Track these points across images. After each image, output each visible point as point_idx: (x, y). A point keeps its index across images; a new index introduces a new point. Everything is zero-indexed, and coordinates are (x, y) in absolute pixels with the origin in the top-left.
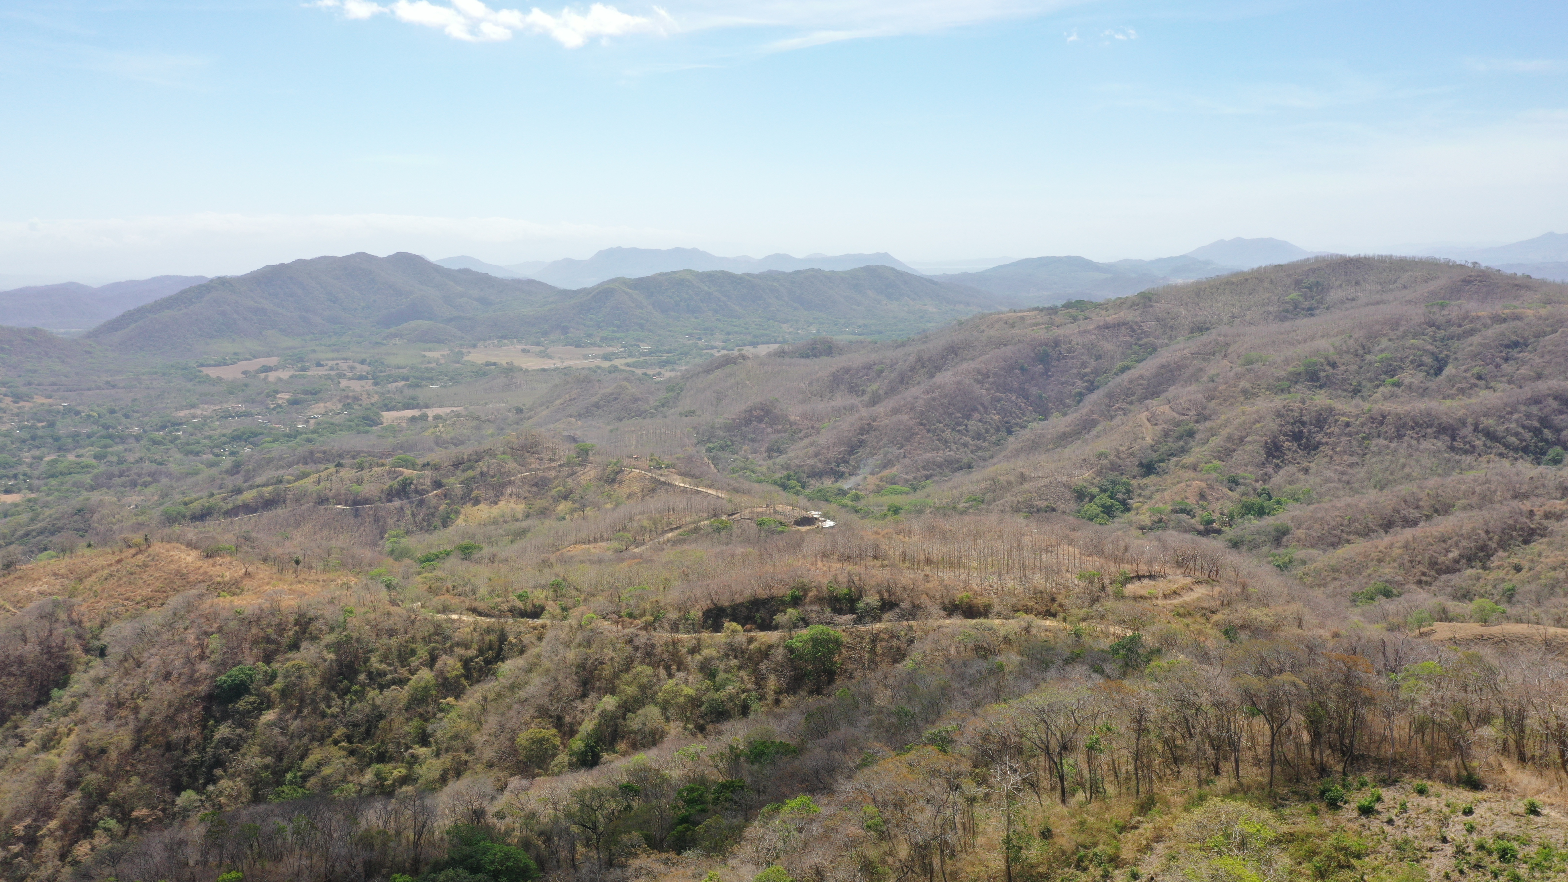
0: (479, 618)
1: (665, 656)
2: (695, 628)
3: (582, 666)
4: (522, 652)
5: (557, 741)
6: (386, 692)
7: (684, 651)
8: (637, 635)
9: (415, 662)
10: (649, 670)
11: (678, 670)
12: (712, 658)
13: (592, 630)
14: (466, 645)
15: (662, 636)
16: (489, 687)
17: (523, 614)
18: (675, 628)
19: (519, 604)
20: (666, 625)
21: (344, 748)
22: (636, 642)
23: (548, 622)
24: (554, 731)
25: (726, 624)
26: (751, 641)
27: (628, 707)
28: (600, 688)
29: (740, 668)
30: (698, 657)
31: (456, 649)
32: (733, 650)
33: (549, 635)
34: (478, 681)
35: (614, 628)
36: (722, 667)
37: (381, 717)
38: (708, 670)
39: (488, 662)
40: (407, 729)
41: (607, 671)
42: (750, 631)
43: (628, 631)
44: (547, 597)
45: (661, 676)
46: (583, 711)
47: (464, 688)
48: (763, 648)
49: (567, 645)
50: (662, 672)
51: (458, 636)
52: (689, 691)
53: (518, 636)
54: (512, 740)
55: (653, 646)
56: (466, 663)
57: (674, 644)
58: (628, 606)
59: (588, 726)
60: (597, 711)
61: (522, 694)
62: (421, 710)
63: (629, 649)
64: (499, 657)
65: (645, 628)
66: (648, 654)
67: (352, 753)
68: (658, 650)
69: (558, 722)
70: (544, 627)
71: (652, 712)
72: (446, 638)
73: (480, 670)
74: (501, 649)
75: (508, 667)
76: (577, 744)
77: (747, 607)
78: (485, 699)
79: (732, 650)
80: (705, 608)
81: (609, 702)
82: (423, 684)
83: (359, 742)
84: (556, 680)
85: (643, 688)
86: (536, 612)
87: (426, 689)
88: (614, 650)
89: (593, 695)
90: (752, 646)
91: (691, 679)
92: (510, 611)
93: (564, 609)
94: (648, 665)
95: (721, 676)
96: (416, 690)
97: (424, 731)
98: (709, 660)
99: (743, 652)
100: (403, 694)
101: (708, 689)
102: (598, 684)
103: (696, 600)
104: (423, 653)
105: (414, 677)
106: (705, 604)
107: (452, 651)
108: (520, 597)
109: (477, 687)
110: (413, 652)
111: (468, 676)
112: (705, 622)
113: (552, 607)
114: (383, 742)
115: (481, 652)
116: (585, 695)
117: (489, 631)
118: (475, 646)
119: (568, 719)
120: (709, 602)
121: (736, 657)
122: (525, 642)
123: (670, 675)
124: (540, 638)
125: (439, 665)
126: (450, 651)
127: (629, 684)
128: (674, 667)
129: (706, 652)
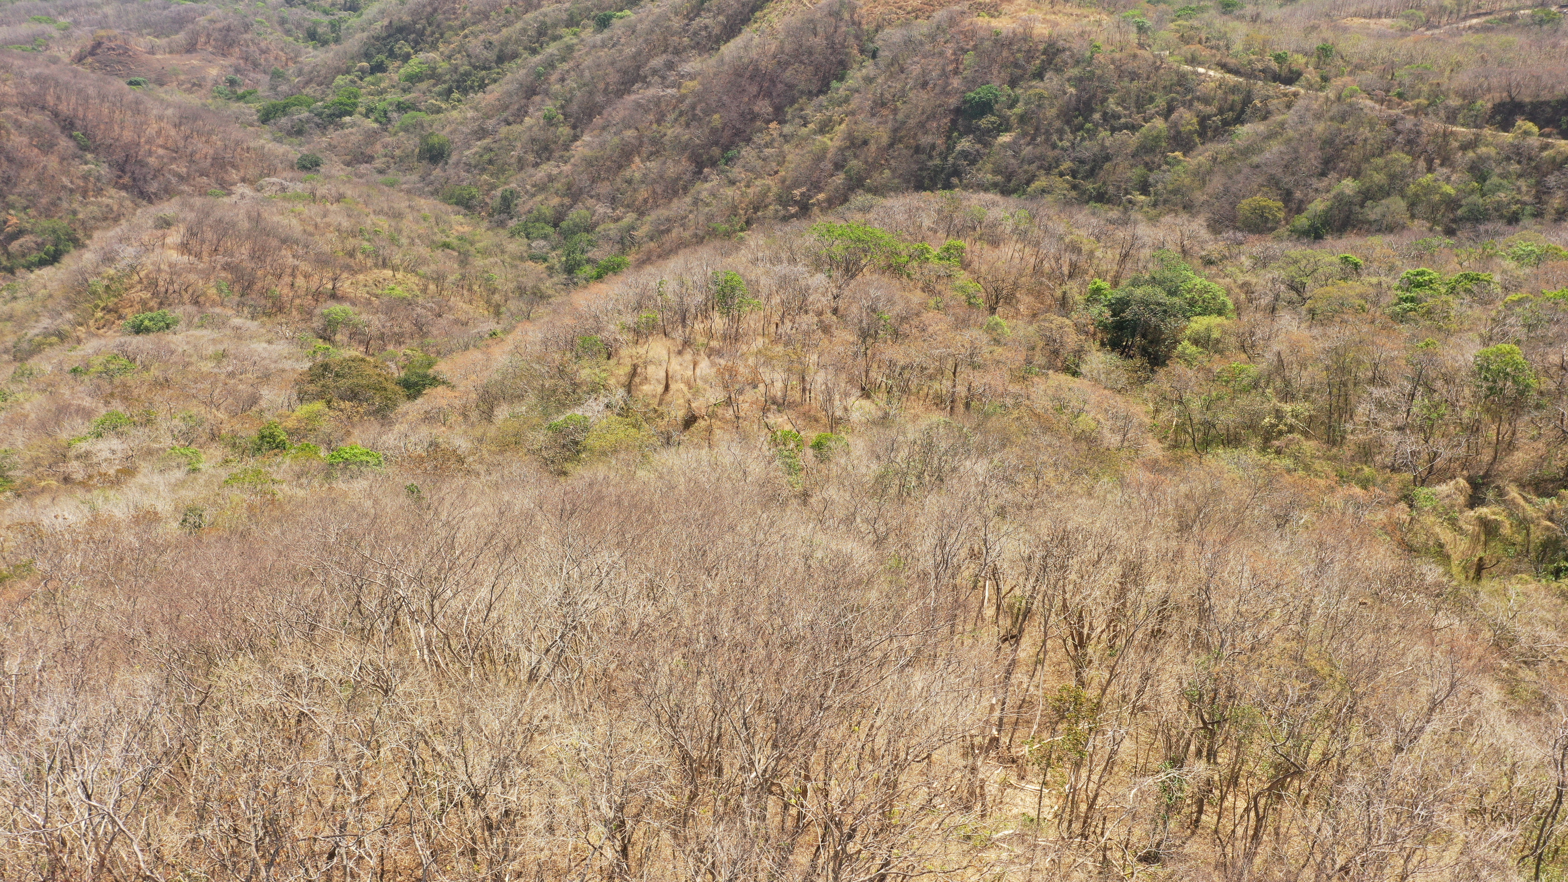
0: (1227, 75)
1: (1430, 148)
2: (1477, 122)
3: (1328, 142)
4: (1265, 118)
5: (1281, 215)
6: (1117, 135)
7: (1456, 144)
8: (1402, 119)
9: (1151, 109)
10: (1407, 160)
11: (1442, 165)
12: (1489, 158)
13: (1351, 105)
14: (1206, 101)
15: (1433, 124)
16: (1221, 147)
17: (1276, 78)
18: (1452, 117)
19: (1274, 65)
20: (1442, 114)
21: (1068, 182)
22: (1399, 126)
23: (1302, 91)
24: (1280, 204)
25: (1519, 122)
26: (1545, 147)
27: (1368, 195)
28: (1342, 170)
29: (1520, 176)
30: (1471, 154)
31: (1196, 103)
32: (1519, 154)
33: (1300, 104)
34: (1211, 140)
35: (1377, 107)
36: (1498, 170)
37: (1107, 158)
38: (1478, 171)
39: (1226, 123)
40: (1129, 174)
41: (1356, 154)
42: (1549, 136)
43: (1393, 112)
44: (1307, 64)
45: (1419, 168)
46: (1317, 190)
47: (1195, 145)
48: (1559, 159)
49: (1318, 117)
50: (1422, 164)
51: (1201, 90)
52: (1449, 189)
53: (1265, 99)
54: (1233, 205)
55: (1418, 133)
56: (1203, 120)
57: (1445, 135)
58: (1400, 84)
59: (1318, 205)
60: (1333, 193)
61: (1256, 159)
62: (1147, 159)
63: (1390, 132)
64: (1239, 120)
65: (1415, 113)
66: (1410, 142)
67: (1074, 187)
68: (1424, 139)
69: (1287, 197)
70: (1295, 95)
71: (1397, 204)
72: (1189, 90)
73: (1216, 129)
74: (1243, 111)
75: (1246, 131)
76: (1302, 221)
77: (1553, 107)
78: (1215, 159)
79: (1517, 153)
80: (1497, 101)
81: (1349, 186)
82: (1155, 133)
83: (1083, 178)
84: (1296, 151)
85: (1392, 177)
86: (1292, 78)
87: (1157, 139)
88: (1372, 130)
89: (1333, 175)
90: (1545, 154)
91: (1454, 178)
92: (1263, 71)
93: (1325, 79)
94: (1408, 153)
95: (1494, 180)
96: (1146, 138)
97: (1146, 181)
98: (1482, 159)
99: (1530, 159)
100: (1134, 140)
101: (1473, 191)
102: (1342, 165)
103: (1489, 90)
104: (1161, 102)
105: (1147, 125)
106: (1498, 96)
107: (1191, 105)
108: (1278, 58)
109: (1209, 145)
110: (1152, 100)
111: (1202, 134)
112: (1492, 117)
113: (1311, 74)
114: (1104, 183)
115: (1221, 111)
116: (1323, 174)
117: (1234, 89)
118: (1216, 103)
119: (1298, 195)
120: (1505, 94)
121: (1519, 162)
122: (1271, 108)
123: (1430, 169)
124: (1289, 106)
125: (1174, 116)
126: (1189, 105)
127: (1377, 170)
128: (1438, 161)
129: (1482, 150)
